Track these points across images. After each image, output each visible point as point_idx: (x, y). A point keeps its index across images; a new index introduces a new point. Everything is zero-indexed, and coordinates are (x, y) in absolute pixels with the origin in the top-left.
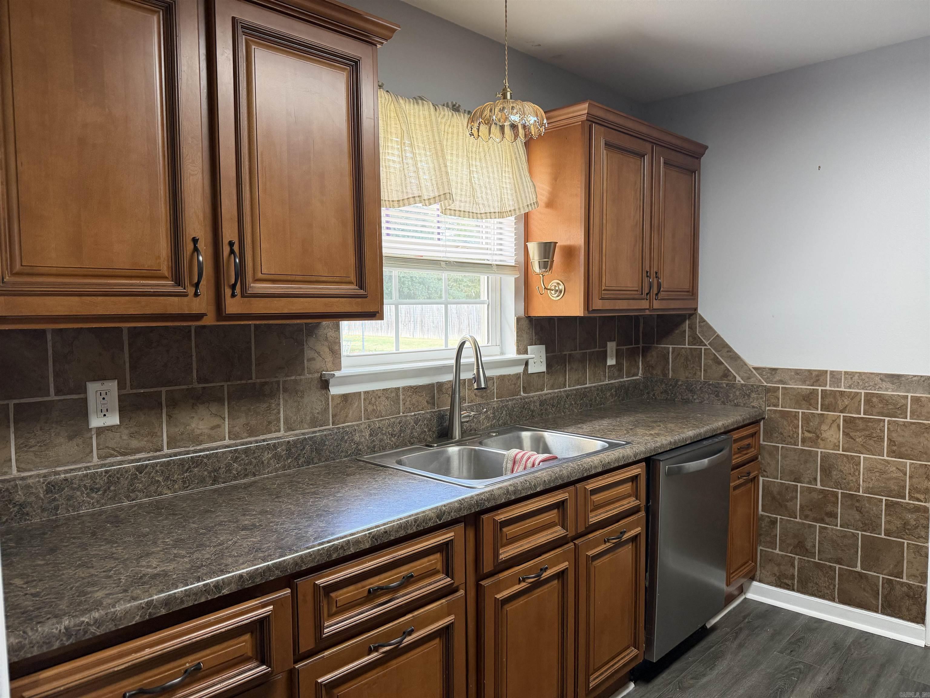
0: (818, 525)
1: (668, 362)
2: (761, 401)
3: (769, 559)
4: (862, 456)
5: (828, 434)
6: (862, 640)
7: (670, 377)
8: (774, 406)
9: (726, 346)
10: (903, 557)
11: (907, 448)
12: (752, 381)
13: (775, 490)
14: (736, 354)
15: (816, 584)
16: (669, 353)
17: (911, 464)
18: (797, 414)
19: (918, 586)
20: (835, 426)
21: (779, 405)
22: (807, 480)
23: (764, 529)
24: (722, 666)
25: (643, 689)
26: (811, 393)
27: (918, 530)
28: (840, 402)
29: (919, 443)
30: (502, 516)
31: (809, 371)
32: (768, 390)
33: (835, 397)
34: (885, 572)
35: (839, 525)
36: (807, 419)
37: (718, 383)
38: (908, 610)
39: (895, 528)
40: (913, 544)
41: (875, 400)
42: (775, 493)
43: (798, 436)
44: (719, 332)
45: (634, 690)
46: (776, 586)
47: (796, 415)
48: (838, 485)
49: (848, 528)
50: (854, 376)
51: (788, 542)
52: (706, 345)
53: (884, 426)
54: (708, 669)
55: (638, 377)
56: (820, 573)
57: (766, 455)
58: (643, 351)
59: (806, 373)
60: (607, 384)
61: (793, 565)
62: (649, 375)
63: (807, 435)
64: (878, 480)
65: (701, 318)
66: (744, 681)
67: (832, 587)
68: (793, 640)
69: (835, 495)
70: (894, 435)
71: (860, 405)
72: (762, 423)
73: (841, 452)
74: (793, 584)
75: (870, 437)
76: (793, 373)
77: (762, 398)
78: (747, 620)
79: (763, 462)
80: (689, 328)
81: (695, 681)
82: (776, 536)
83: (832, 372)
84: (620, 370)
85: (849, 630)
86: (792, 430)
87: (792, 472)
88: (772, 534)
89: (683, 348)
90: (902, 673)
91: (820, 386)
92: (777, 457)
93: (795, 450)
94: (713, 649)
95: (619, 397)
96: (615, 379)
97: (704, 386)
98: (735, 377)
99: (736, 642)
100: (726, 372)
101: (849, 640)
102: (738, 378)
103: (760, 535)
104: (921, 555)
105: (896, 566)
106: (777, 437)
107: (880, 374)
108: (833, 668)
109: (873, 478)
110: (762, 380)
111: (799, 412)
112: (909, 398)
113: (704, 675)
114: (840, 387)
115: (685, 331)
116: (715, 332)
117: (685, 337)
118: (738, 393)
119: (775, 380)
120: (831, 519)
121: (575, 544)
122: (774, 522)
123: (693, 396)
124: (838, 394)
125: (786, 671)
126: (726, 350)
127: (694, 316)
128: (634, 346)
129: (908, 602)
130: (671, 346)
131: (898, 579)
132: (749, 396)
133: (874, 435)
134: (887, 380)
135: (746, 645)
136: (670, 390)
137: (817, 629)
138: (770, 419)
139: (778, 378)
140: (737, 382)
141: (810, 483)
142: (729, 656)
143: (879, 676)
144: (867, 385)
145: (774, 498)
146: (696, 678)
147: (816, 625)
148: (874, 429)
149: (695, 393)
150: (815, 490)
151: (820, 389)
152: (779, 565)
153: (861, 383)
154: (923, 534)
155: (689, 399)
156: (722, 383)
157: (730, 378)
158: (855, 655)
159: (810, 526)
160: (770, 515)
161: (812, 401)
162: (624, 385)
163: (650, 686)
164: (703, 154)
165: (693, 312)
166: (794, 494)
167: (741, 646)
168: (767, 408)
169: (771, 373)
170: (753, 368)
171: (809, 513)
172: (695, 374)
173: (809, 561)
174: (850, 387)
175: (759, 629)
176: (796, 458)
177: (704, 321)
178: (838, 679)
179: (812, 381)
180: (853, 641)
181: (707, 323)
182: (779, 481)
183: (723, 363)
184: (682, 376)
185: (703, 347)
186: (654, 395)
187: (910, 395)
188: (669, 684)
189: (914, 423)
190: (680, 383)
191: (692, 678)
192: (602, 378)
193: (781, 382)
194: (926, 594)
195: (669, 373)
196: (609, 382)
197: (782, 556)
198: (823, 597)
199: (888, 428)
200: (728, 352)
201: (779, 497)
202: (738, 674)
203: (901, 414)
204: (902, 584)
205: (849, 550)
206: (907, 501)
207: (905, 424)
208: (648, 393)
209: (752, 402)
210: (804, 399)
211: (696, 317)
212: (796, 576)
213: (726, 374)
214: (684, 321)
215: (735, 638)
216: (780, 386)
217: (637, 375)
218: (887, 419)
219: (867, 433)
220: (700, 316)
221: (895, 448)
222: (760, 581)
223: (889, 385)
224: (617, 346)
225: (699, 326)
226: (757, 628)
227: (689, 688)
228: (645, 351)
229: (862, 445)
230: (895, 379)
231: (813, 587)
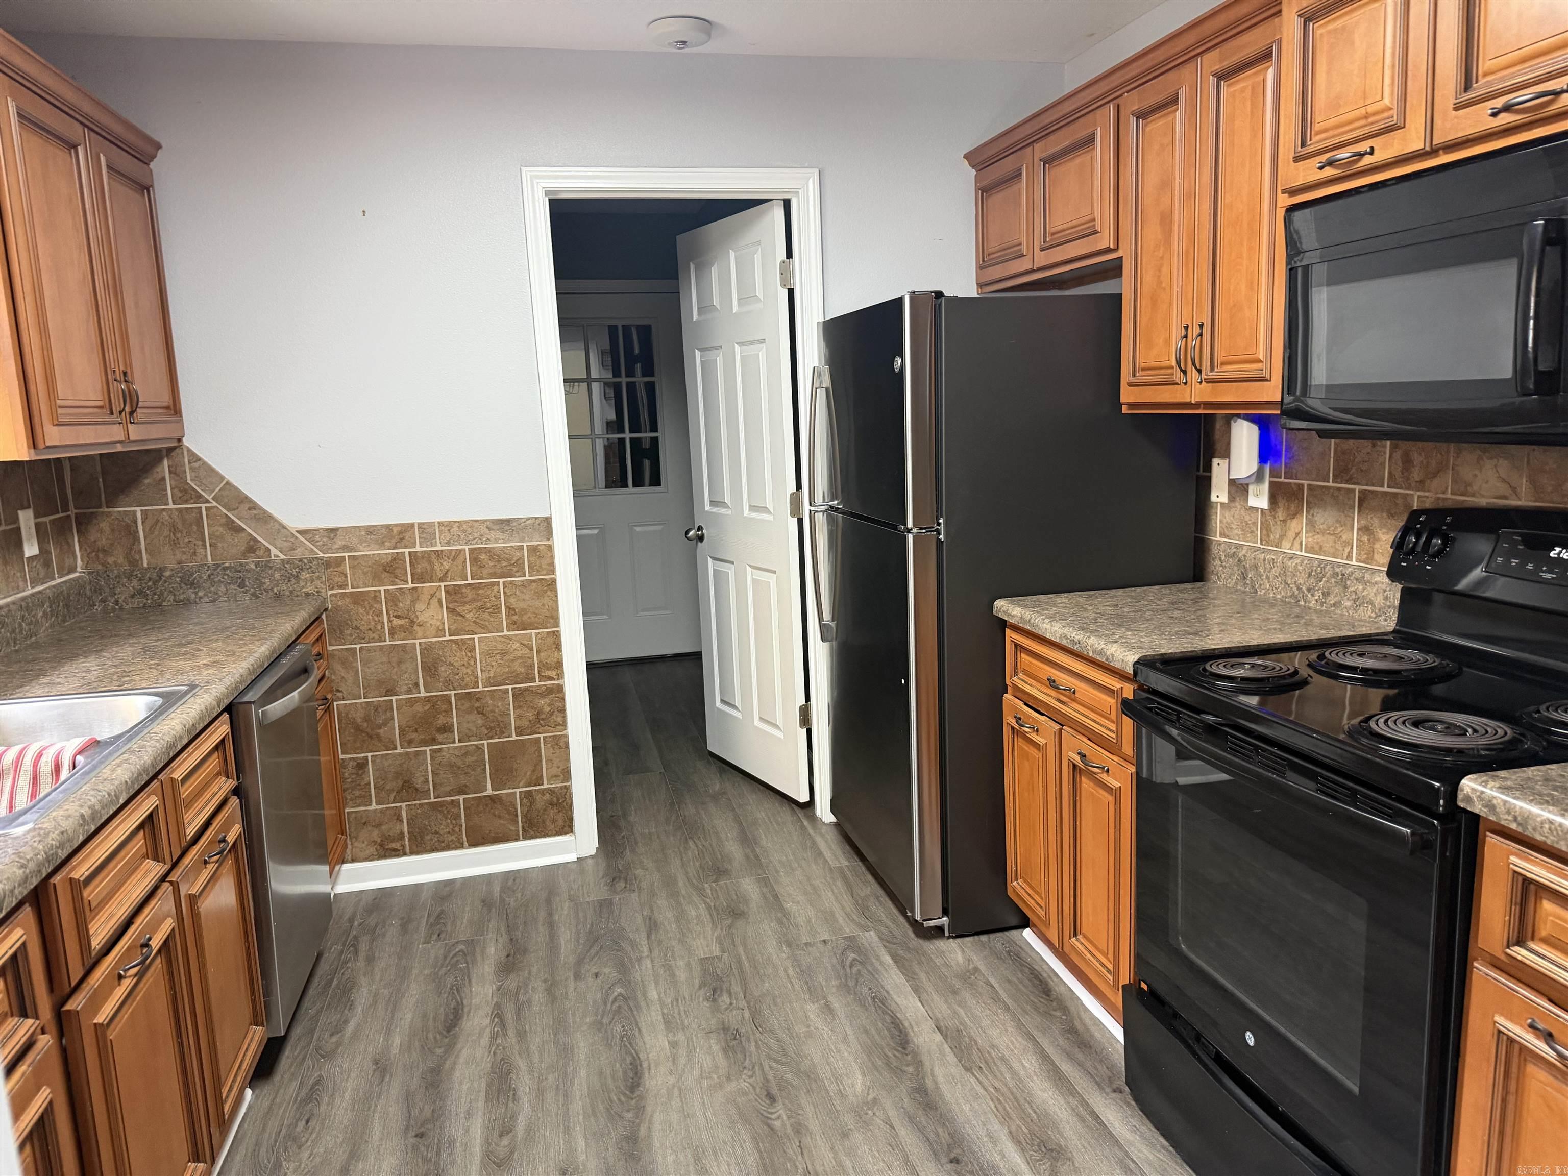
0: (428, 749)
1: (136, 539)
2: (319, 582)
3: (364, 822)
4: (476, 636)
5: (426, 615)
6: (510, 883)
7: (145, 565)
8: (341, 587)
9: (245, 499)
10: (541, 756)
11: (529, 614)
12: (298, 553)
13: (358, 716)
14: (265, 512)
15: (436, 833)
16: (136, 522)
17: (537, 634)
18: (377, 594)
19: (561, 788)
20: (434, 601)
21: (347, 585)
22: (405, 688)
23: (349, 780)
24: (362, 996)
25: (267, 1089)
26: (395, 559)
27: (554, 717)
28: (437, 567)
29: (543, 605)
30: (81, 870)
31: (388, 527)
32: (328, 564)
33: (430, 562)
34: (521, 785)
35: (457, 740)
36: (393, 599)
37: (241, 565)
38: (554, 821)
39: (528, 723)
40: (550, 737)
41: (483, 557)
42: (359, 720)
43: (383, 627)
44: (229, 477)
45: (256, 1098)
46: (378, 859)
47: (376, 597)
48: (449, 685)
49: (470, 741)
50: (452, 527)
51: (388, 787)
52: (207, 501)
53: (499, 592)
54: (346, 1011)
55: (77, 574)
56: (440, 816)
57: (338, 667)
58: (79, 524)
59: (384, 531)
60: (33, 595)
61: (399, 819)
62: (100, 567)
63: (397, 622)
64: (500, 665)
65: (192, 454)
66: (404, 1000)
67: (457, 829)
68: (432, 920)
69: (447, 699)
70: (512, 600)
71: (464, 567)
72: (324, 617)
73: (447, 638)
74: (403, 846)
75: (482, 608)
76: (363, 533)
77: (319, 578)
78: (356, 923)
79: (333, 677)
80: (170, 472)
81: (338, 1036)
82: (369, 784)
83: (421, 525)
84: (47, 564)
85: (488, 879)
86: (373, 619)
87: (380, 683)
88: (363, 783)
89: (163, 510)
90: (571, 899)
91: (406, 547)
92: (355, 664)
93: (381, 648)
94: (335, 982)
95: (57, 617)
96: (42, 584)
97: (215, 573)
98: (269, 550)
99: (362, 956)
100: (252, 543)
101: (497, 889)
102: (274, 551)
103: (344, 791)
104: (561, 748)
105: (534, 771)
106: (351, 635)
107: (486, 521)
108: (498, 930)
109: (494, 664)
110: (315, 550)
111: (380, 591)
112: (525, 548)
113: (346, 1022)
114: (436, 546)
115: (163, 479)
116: (222, 478)
117: (166, 490)
118: (277, 575)
119: (337, 546)
120: (445, 735)
121: (171, 883)
122: (362, 765)
123: (196, 593)
124: (433, 556)
125: (447, 962)
126: (247, 506)
127: (177, 450)
128: (61, 515)
129: (552, 812)
130: (138, 509)
131: (538, 787)
132: (297, 577)
133: (489, 605)
134: (495, 527)
135: (377, 955)
136: (149, 588)
137: (451, 893)
138: (336, 609)
139: (340, 543)
140: (273, 558)
141: (409, 691)
142: (363, 981)
143: (550, 915)
144: (470, 537)
145: (358, 728)
146: (337, 1030)
147: (448, 889)
148: (487, 597)
149: (199, 587)
150: (417, 700)
151: (407, 551)
152: (378, 826)
153: (462, 537)
154: (559, 720)
155: (188, 600)
156: (247, 564)
157: (260, 553)
158: (512, 904)
159: (417, 754)
160: (355, 756)
161: (398, 571)
162: (62, 592)
163: (276, 1078)
164: (153, 157)
165: (176, 444)
166: (389, 714)
167: (370, 960)
168: (330, 592)
169: (329, 537)
170: (298, 532)
171: (414, 735)
172: (195, 553)
173: (421, 805)
174: (448, 544)
175: (379, 927)
176: (385, 659)
177: (199, 459)
178: (512, 939)
179: (394, 541)
180: (501, 887)
181: (205, 463)
182: (363, 700)
183: (244, 529)
184: (170, 560)
185: (203, 506)
186: (117, 603)
187: (525, 544)
188: (304, 1059)
189: (534, 581)
190: (167, 573)
191: (332, 1035)
192: (21, 584)
193: (346, 548)
194: (571, 794)
195: (141, 558)
196: (34, 590)
197: (382, 811)
198: (448, 848)
199: (505, 593)
200: (249, 509)
201: (365, 725)
202: (391, 996)
203: (517, 571)
204: (543, 792)
205: (474, 770)
206: (538, 683)
207: (524, 585)
208: (103, 601)
209: (303, 587)
210: (385, 570)
211: (183, 453)
212: (406, 834)
213: (252, 547)
214: (160, 460)
215: (356, 952)
216: (346, 555)
217: (73, 570)
218: (501, 581)
219: (479, 604)
220: (189, 450)
221: (515, 618)
222: (353, 861)
223: (499, 535)
224: (36, 517)
225: (191, 468)
226: (376, 926)
227: (337, 1047)
228: (84, 522)
229: (474, 622)
230: (505, 524)
231: (432, 840)
